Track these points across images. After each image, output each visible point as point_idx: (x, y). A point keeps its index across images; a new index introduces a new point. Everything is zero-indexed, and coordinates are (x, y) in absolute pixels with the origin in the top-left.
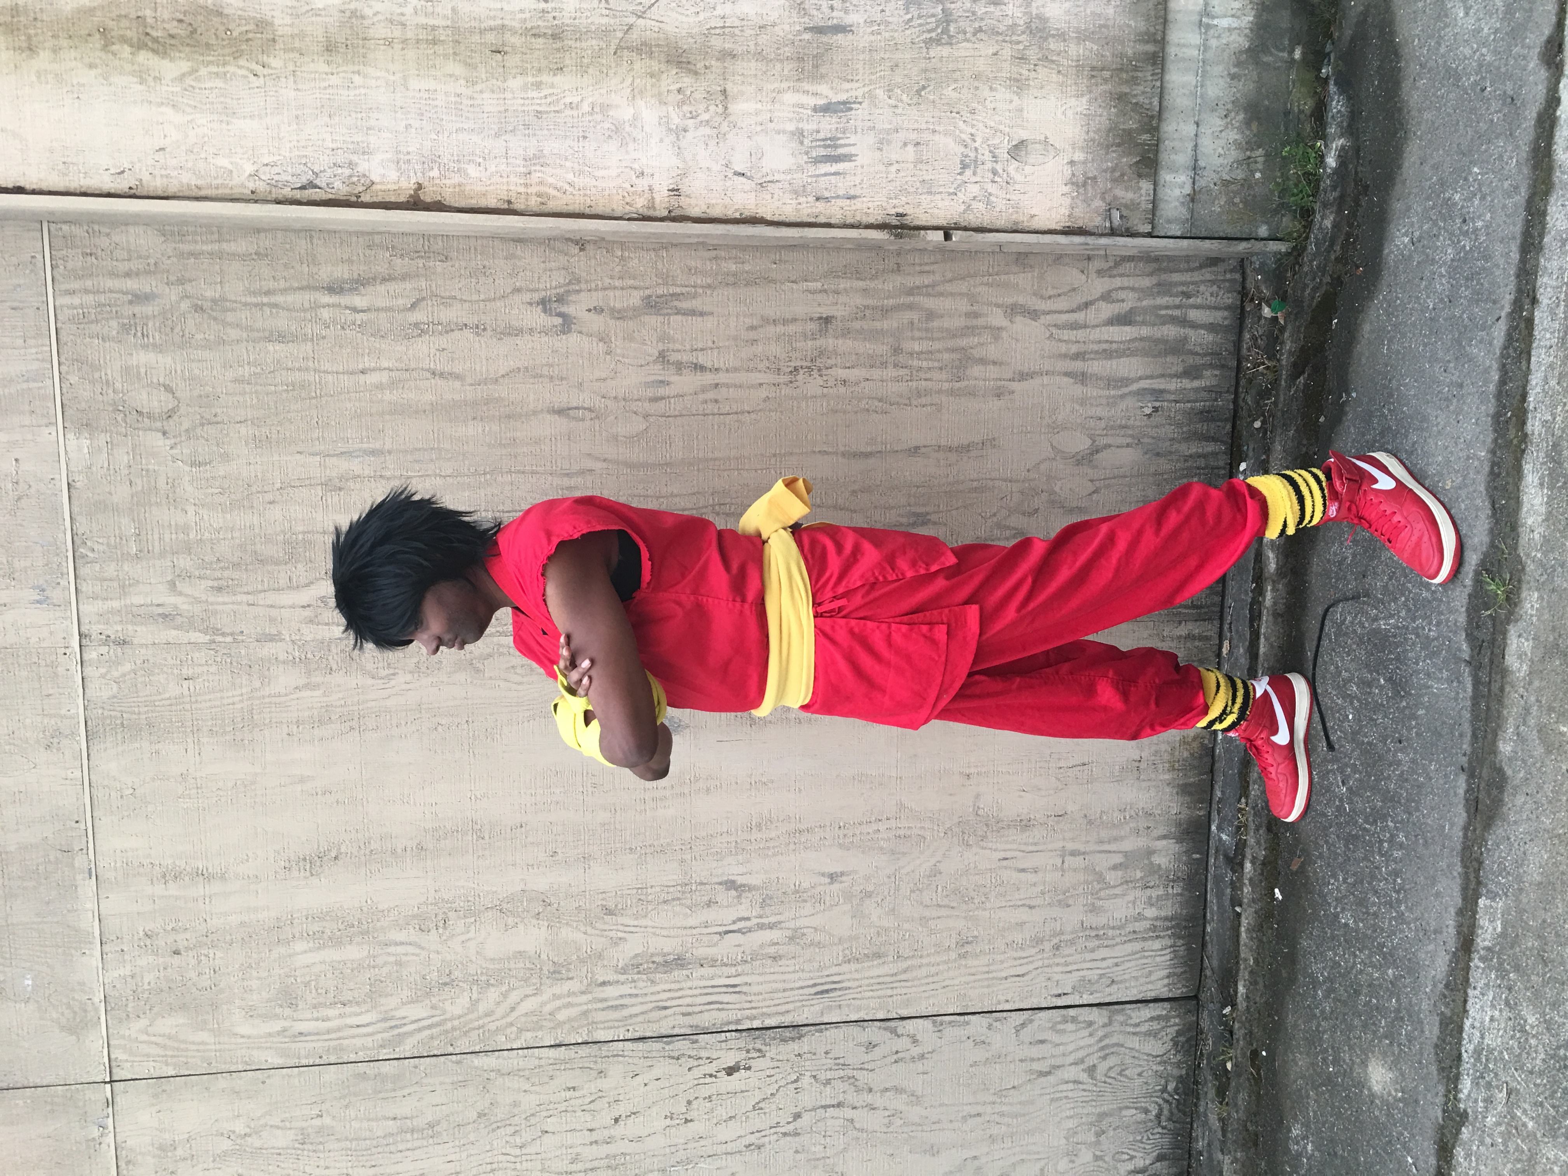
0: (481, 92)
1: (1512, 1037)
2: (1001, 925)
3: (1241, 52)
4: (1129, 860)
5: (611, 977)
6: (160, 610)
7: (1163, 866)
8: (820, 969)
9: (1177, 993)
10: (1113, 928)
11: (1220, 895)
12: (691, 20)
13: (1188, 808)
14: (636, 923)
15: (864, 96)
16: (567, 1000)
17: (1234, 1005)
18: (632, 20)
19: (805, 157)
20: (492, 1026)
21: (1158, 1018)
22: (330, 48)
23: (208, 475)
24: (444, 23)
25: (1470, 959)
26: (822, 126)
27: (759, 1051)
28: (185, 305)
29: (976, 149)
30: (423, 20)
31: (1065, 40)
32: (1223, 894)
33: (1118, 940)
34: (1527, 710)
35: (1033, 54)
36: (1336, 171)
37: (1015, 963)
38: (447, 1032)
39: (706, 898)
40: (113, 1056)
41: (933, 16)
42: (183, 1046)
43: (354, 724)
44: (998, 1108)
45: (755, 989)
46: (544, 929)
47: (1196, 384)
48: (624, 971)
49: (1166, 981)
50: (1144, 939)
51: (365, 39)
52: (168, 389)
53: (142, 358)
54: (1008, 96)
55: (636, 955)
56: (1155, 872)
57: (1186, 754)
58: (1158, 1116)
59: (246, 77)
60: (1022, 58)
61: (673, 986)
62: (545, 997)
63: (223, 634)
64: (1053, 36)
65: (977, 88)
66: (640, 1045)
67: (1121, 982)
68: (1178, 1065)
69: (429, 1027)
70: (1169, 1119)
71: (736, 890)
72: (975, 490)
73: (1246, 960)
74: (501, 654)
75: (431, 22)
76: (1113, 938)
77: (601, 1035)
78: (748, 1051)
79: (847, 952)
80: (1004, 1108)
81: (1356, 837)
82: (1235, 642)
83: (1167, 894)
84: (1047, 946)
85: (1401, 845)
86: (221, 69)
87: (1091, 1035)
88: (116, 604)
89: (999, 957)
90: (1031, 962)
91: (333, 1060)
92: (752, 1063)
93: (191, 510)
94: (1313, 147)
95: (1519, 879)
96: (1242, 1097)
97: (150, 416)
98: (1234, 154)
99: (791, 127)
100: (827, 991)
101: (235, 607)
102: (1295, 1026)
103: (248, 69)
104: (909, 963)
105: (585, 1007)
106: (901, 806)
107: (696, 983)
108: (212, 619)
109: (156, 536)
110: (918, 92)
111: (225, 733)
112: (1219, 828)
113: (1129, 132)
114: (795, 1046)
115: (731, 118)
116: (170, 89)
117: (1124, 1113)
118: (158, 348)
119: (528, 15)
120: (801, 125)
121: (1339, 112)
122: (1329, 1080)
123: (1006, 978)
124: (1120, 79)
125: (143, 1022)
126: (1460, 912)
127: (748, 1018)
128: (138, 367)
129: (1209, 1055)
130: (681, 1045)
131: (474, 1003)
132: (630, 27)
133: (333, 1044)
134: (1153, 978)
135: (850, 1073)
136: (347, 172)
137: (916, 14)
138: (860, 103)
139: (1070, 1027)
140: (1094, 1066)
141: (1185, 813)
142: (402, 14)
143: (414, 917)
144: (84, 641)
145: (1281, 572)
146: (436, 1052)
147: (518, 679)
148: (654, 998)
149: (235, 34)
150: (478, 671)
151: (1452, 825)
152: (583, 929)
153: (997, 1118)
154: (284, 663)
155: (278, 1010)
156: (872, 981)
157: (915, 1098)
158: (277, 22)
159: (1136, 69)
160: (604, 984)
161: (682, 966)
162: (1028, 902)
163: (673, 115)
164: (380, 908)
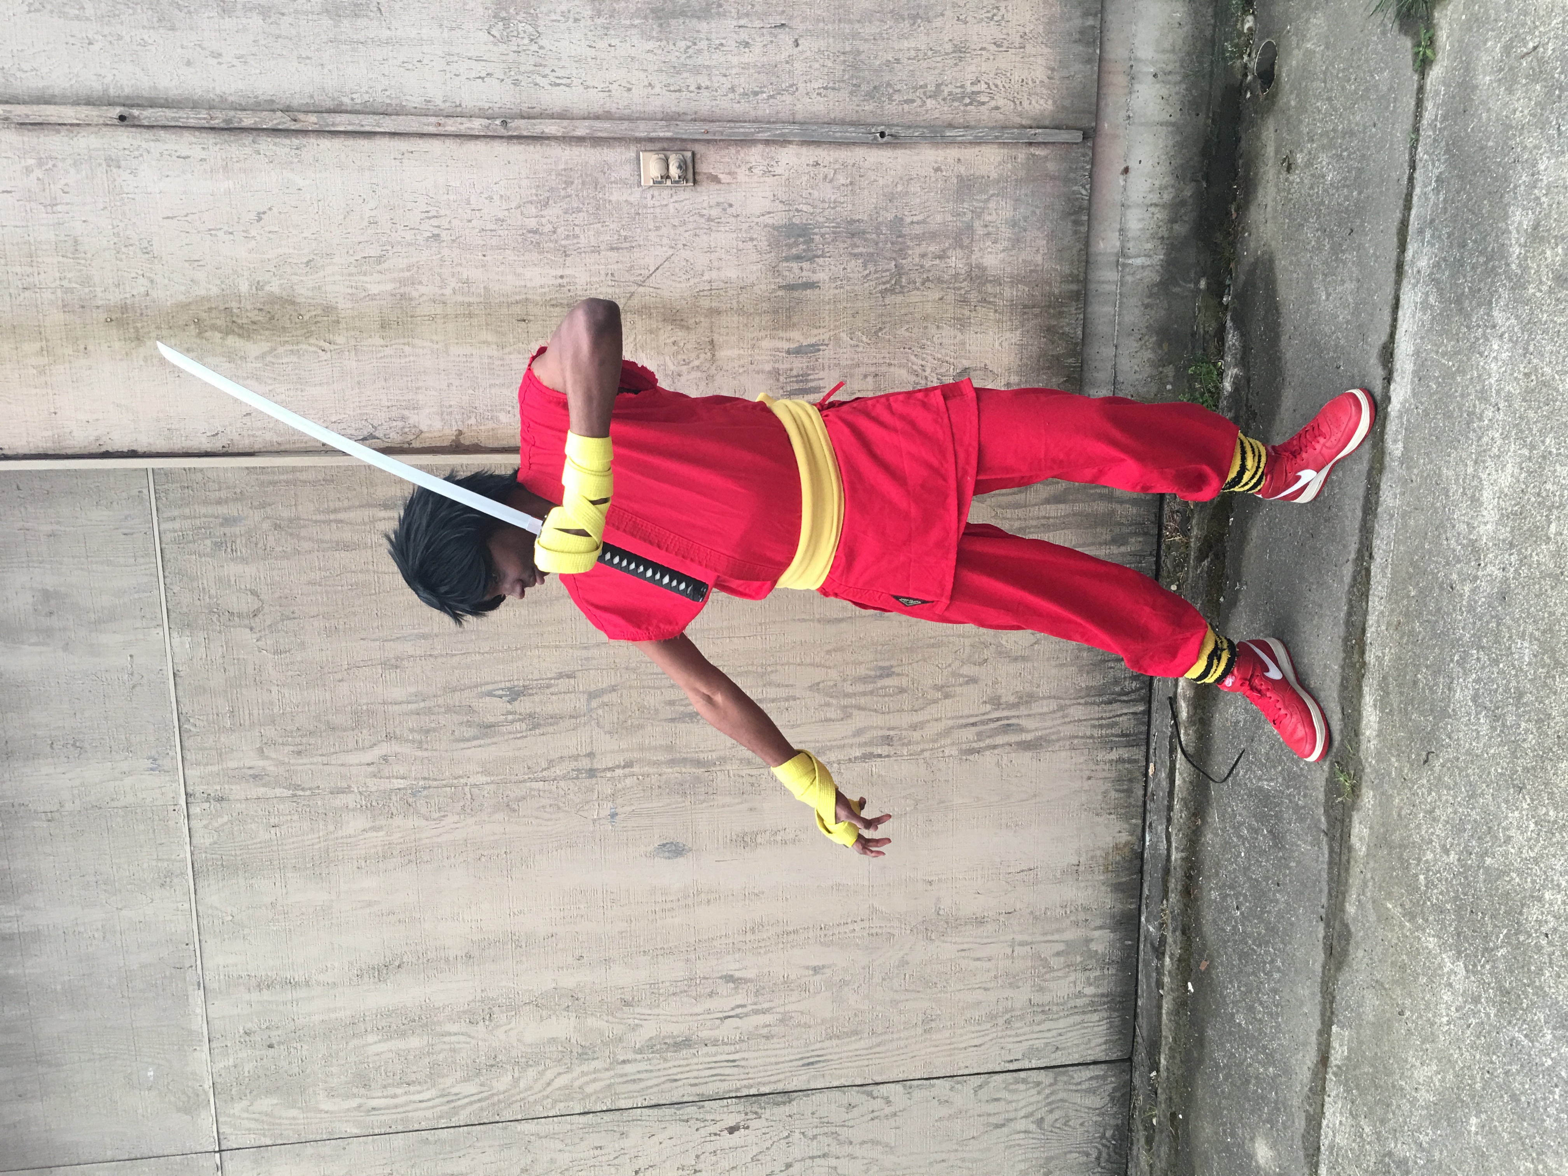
0: (510, 353)
1: (1354, 1141)
2: (961, 1004)
3: (1154, 285)
4: (1070, 948)
5: (630, 1056)
6: (251, 772)
7: (1100, 952)
8: (807, 1045)
9: (1114, 1057)
10: (1057, 1004)
11: (1148, 977)
12: (683, 285)
13: (1122, 903)
14: (649, 1012)
15: (830, 339)
16: (594, 1076)
17: (1158, 1071)
18: (633, 289)
19: (781, 391)
20: (531, 1099)
21: (1096, 1077)
22: (384, 325)
23: (288, 660)
24: (478, 300)
25: (1326, 1072)
26: (794, 365)
27: (756, 1113)
28: (266, 526)
29: (926, 378)
30: (460, 298)
31: (1000, 284)
32: (1150, 976)
33: (1062, 1014)
34: (1365, 884)
35: (973, 296)
36: (1231, 395)
37: (973, 1035)
38: (494, 1104)
39: (709, 990)
40: (221, 1131)
41: (887, 270)
42: (277, 1121)
43: (413, 857)
44: (960, 1155)
45: (752, 1063)
46: (573, 1019)
47: (1123, 549)
48: (640, 1051)
49: (1104, 1047)
50: (1084, 1013)
51: (412, 317)
52: (254, 593)
53: (232, 569)
54: (953, 332)
55: (651, 1038)
56: (1092, 957)
57: (1118, 858)
58: (1098, 1159)
59: (316, 352)
60: (965, 301)
61: (682, 1062)
62: (575, 1074)
63: (303, 789)
64: (991, 282)
65: (926, 327)
66: (656, 1111)
67: (1064, 1049)
68: (1114, 1115)
69: (480, 1100)
70: (1108, 1161)
71: (734, 982)
72: (933, 646)
73: (1166, 1037)
74: (533, 797)
75: (467, 299)
76: (1057, 1013)
77: (622, 1104)
78: (746, 1114)
79: (829, 1031)
80: (965, 1155)
81: (1247, 955)
82: (1158, 766)
83: (1104, 975)
84: (1000, 1021)
85: (1279, 970)
86: (295, 347)
87: (1039, 1093)
88: (215, 768)
89: (959, 1031)
90: (987, 1035)
91: (400, 1128)
92: (750, 1123)
93: (274, 689)
94: (1215, 364)
95: (1359, 1015)
96: (1164, 1150)
97: (240, 615)
98: (1148, 370)
99: (768, 367)
100: (812, 1063)
101: (313, 767)
102: (1203, 1099)
103: (317, 346)
104: (883, 1037)
105: (608, 1082)
106: (874, 910)
107: (701, 1060)
108: (294, 777)
109: (247, 712)
110: (876, 333)
111: (306, 868)
112: (1147, 920)
113: (1058, 358)
114: (787, 1109)
115: (720, 363)
116: (254, 365)
117: (1068, 1156)
118: (244, 560)
119: (547, 289)
120: (776, 366)
121: (1234, 345)
122: (1227, 1148)
123: (965, 1048)
124: (1049, 314)
125: (245, 1103)
126: (1320, 1033)
127: (745, 1087)
128: (228, 576)
129: (1140, 1108)
130: (691, 1110)
131: (516, 1081)
132: (632, 294)
133: (399, 1116)
134: (1093, 1044)
135: (833, 1129)
136: (400, 424)
137: (873, 269)
138: (827, 345)
139: (1022, 1087)
140: (1042, 1118)
141: (1119, 906)
142: (443, 295)
143: (464, 1012)
144: (190, 800)
145: (1191, 721)
146: (486, 1121)
147: (548, 816)
148: (666, 1072)
149: (306, 318)
150: (515, 811)
151: (1314, 962)
152: (606, 1018)
153: (960, 1163)
154: (353, 810)
155: (355, 1090)
156: (850, 1054)
157: (889, 1149)
158: (340, 306)
159: (1062, 305)
160: (624, 1062)
161: (690, 1046)
162: (983, 985)
163: (669, 363)
164: (437, 1006)
